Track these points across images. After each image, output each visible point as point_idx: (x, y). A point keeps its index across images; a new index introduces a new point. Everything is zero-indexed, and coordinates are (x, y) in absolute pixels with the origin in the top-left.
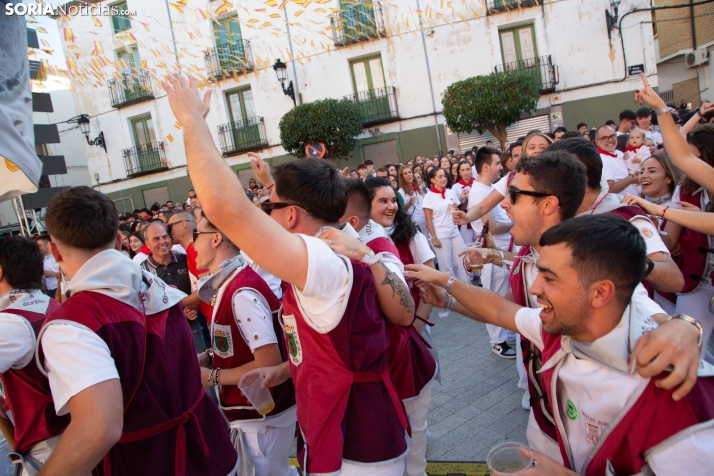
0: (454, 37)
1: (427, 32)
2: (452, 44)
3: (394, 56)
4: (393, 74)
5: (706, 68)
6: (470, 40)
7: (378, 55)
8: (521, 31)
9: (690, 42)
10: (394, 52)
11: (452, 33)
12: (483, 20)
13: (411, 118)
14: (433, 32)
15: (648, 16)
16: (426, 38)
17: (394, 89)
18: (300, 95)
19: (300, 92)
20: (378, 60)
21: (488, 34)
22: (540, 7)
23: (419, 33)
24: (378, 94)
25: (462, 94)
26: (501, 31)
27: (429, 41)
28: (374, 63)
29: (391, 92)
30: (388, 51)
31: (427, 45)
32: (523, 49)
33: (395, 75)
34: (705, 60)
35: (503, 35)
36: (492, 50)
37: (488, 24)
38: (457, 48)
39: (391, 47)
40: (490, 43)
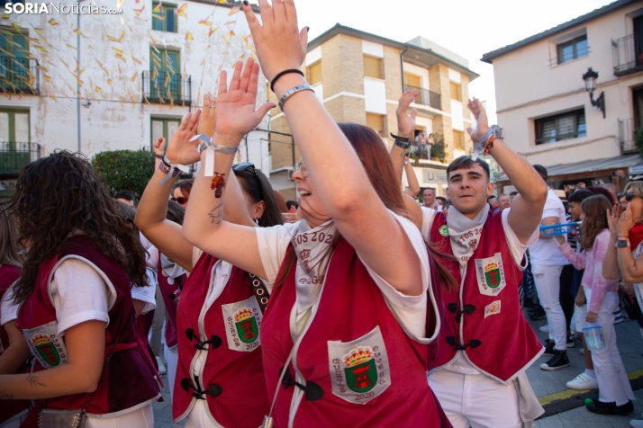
0: (109, 114)
1: (85, 102)
2: (106, 119)
3: (45, 116)
4: (40, 132)
6: (123, 119)
7: (26, 111)
8: (170, 123)
9: (291, 162)
10: (45, 111)
11: (108, 109)
12: (138, 106)
14: (89, 104)
15: (265, 136)
16: (82, 108)
17: (39, 147)
20: (25, 116)
21: (141, 118)
22: (188, 108)
23: (75, 101)
24: (19, 148)
25: (109, 163)
26: (153, 118)
27: (84, 111)
28: (20, 118)
29: (36, 148)
30: (39, 109)
31: (82, 114)
33: (43, 134)
35: (154, 122)
36: (143, 132)
37: (142, 110)
38: (111, 124)
39: (42, 106)
40: (142, 126)
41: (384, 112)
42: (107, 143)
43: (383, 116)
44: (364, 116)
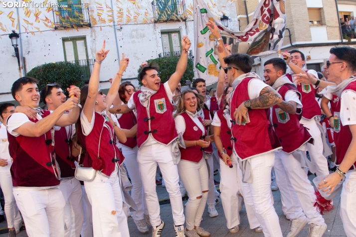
0: (134, 33)
1: (119, 27)
2: (133, 37)
3: (95, 40)
4: (94, 51)
5: (260, 67)
6: (144, 36)
7: (84, 38)
8: (173, 35)
10: (96, 37)
11: (133, 30)
12: (152, 25)
13: (106, 82)
14: (121, 28)
16: (117, 31)
18: (24, 59)
19: (24, 56)
20: (83, 41)
21: (155, 34)
22: (184, 22)
23: (112, 29)
26: (163, 33)
27: (118, 33)
28: (80, 43)
29: (92, 63)
30: (92, 36)
31: (117, 36)
32: (174, 45)
34: (259, 62)
35: (163, 35)
36: (158, 44)
37: (155, 28)
38: (136, 40)
39: (93, 33)
40: (156, 39)
41: (321, 6)
42: (136, 54)
43: (320, 9)
44: (306, 11)
